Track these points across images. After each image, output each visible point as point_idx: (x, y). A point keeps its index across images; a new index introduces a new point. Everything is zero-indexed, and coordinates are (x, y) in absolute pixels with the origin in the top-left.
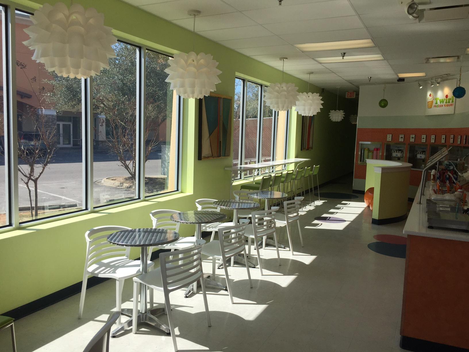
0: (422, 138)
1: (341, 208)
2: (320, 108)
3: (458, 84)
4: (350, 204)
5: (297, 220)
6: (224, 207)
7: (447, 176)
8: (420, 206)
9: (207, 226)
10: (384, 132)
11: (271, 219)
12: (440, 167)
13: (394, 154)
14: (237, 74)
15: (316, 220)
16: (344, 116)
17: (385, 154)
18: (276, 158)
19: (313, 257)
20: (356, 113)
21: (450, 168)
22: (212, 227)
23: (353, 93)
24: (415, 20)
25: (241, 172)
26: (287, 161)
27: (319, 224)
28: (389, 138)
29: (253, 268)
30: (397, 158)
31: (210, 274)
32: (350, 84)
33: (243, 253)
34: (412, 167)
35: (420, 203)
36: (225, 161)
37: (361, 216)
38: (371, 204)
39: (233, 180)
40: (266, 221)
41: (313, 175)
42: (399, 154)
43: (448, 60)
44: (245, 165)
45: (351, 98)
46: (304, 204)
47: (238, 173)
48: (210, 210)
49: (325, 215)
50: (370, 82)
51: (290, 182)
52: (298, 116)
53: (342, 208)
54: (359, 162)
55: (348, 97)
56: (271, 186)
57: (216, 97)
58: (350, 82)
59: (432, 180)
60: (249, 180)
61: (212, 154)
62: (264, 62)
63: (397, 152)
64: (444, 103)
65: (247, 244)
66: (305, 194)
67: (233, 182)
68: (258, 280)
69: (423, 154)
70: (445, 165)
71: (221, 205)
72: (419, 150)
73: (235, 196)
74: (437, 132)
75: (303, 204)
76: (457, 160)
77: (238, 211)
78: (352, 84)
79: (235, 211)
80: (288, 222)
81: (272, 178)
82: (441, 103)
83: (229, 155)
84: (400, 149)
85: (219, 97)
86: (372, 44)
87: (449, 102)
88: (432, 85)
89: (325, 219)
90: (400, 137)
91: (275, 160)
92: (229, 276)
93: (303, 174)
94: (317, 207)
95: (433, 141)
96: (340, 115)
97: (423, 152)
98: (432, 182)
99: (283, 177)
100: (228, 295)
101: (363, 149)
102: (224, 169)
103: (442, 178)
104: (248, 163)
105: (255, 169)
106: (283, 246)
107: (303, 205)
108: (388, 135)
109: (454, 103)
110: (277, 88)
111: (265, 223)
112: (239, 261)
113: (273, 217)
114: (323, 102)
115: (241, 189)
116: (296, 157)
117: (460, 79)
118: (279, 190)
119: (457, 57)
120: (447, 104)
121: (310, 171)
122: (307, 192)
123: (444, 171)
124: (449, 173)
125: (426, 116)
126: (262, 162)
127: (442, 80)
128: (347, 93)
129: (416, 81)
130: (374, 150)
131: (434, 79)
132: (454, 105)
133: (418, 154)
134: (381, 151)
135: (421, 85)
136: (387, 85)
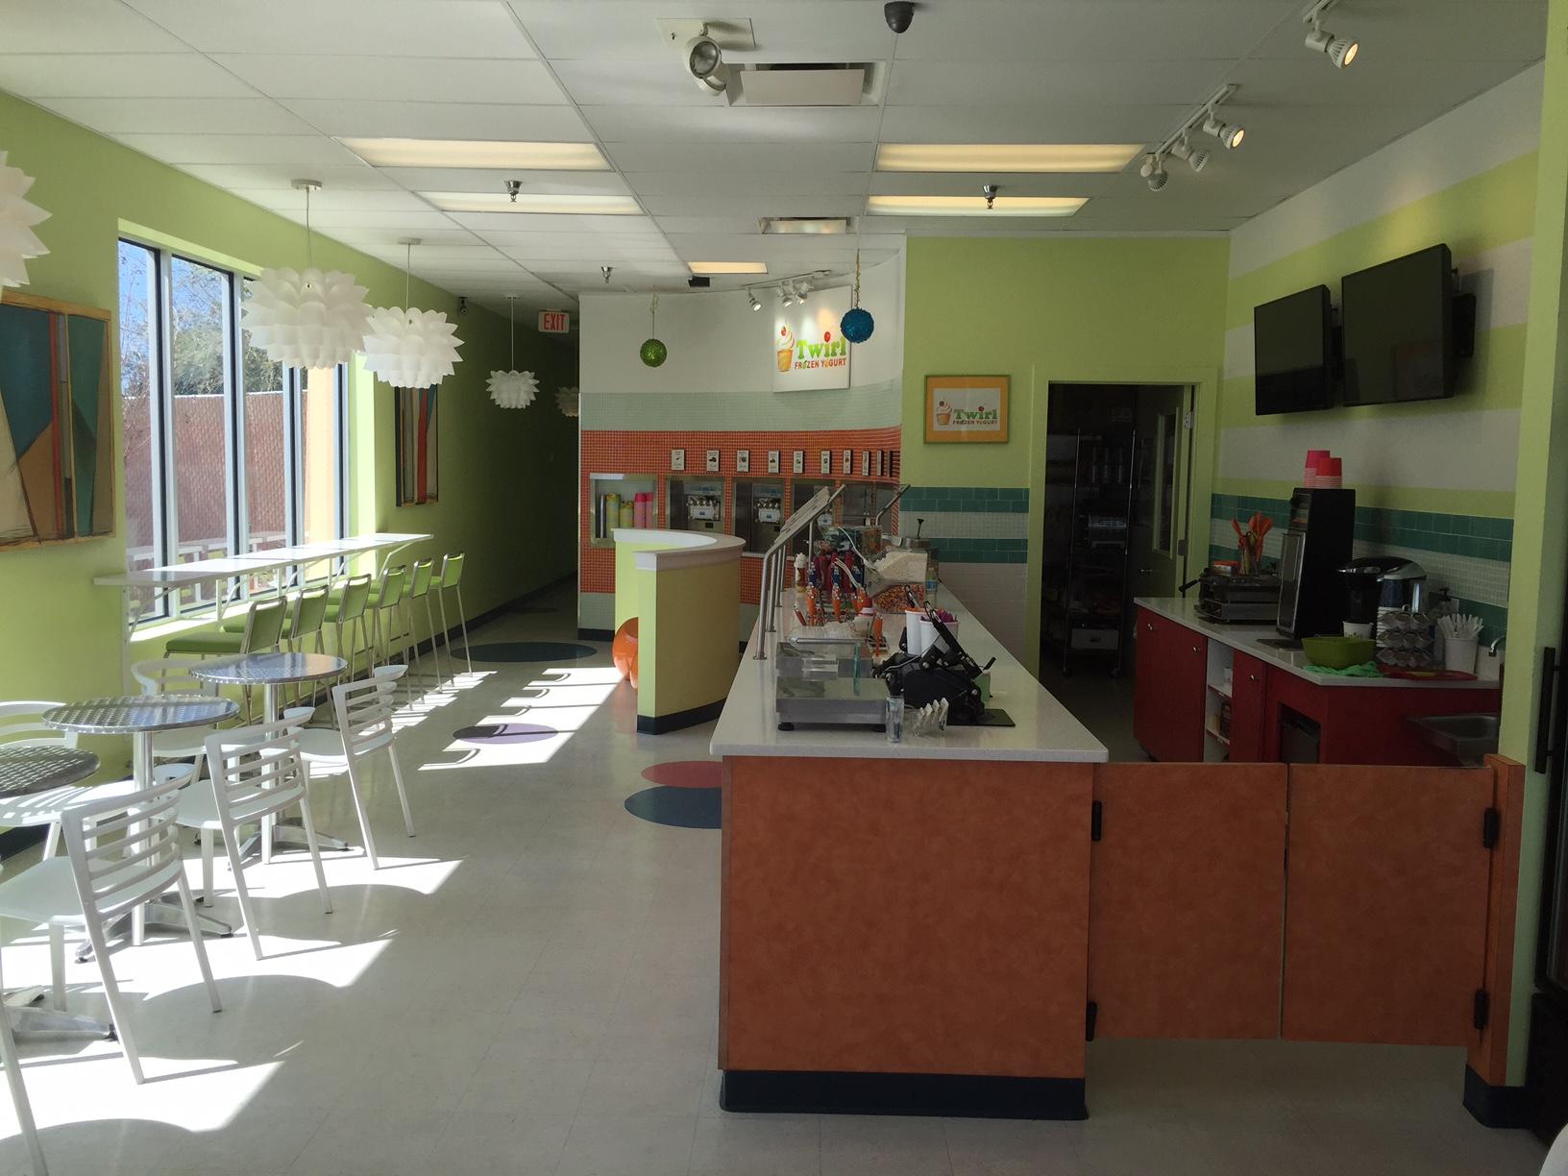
0: (770, 459)
1: (541, 691)
2: (453, 363)
3: (854, 301)
4: (569, 675)
5: (388, 744)
6: (91, 728)
7: (837, 572)
8: (762, 665)
9: (23, 805)
10: (659, 442)
11: (285, 753)
12: (815, 544)
13: (695, 512)
14: (126, 227)
15: (458, 741)
16: (536, 390)
17: (668, 512)
18: (306, 534)
19: (448, 867)
20: (574, 382)
21: (843, 546)
22: (47, 809)
23: (560, 318)
24: (717, 95)
25: (165, 589)
26: (348, 544)
27: (469, 752)
28: (677, 460)
29: (224, 936)
30: (704, 522)
31: (46, 987)
32: (547, 285)
33: (174, 888)
34: (745, 548)
35: (762, 656)
36: (92, 554)
37: (605, 709)
38: (632, 669)
39: (131, 624)
40: (269, 760)
41: (443, 589)
42: (709, 512)
43: (824, 228)
44: (185, 565)
45: (556, 331)
46: (418, 689)
47: (156, 594)
48: (28, 744)
49: (488, 721)
50: (609, 283)
51: (362, 616)
52: (380, 387)
53: (545, 691)
54: (593, 539)
55: (545, 328)
56: (286, 635)
57: (37, 310)
58: (550, 281)
59: (799, 585)
60: (201, 619)
61: (34, 529)
62: (237, 192)
63: (702, 505)
64: (822, 357)
65: (197, 855)
66: (419, 655)
67: (133, 631)
68: (245, 979)
69: (773, 508)
70: (831, 539)
71: (77, 722)
72: (765, 498)
73: (140, 684)
74: (808, 442)
75: (413, 689)
76: (864, 524)
77: (150, 736)
78: (553, 286)
79: (139, 740)
80: (352, 759)
81: (290, 607)
82: (812, 357)
83: (108, 530)
84: (711, 493)
85: (51, 312)
86: (599, 162)
87: (834, 354)
88: (785, 301)
89: (489, 732)
90: (709, 457)
91: (304, 543)
92: (118, 984)
93: (406, 588)
94: (462, 695)
95: (798, 469)
96: (524, 388)
97: (776, 501)
98: (799, 592)
99: (335, 602)
100: (120, 1055)
101: (601, 499)
102: (92, 582)
103: (823, 578)
104: (196, 556)
105: (224, 576)
106: (340, 844)
107: (413, 692)
108: (673, 451)
109: (847, 356)
110: (287, 286)
111: (266, 770)
112: (166, 922)
113: (294, 744)
114: (460, 342)
115: (166, 656)
116: (383, 529)
117: (858, 287)
118: (320, 648)
119: (845, 221)
120: (830, 357)
121: (433, 575)
122: (425, 648)
123: (829, 557)
124: (839, 562)
125: (776, 393)
126: (251, 551)
127: (812, 288)
128: (542, 315)
129: (743, 287)
130: (636, 500)
131: (791, 282)
132: (847, 361)
133: (760, 510)
134: (656, 502)
135: (756, 299)
136: (662, 296)
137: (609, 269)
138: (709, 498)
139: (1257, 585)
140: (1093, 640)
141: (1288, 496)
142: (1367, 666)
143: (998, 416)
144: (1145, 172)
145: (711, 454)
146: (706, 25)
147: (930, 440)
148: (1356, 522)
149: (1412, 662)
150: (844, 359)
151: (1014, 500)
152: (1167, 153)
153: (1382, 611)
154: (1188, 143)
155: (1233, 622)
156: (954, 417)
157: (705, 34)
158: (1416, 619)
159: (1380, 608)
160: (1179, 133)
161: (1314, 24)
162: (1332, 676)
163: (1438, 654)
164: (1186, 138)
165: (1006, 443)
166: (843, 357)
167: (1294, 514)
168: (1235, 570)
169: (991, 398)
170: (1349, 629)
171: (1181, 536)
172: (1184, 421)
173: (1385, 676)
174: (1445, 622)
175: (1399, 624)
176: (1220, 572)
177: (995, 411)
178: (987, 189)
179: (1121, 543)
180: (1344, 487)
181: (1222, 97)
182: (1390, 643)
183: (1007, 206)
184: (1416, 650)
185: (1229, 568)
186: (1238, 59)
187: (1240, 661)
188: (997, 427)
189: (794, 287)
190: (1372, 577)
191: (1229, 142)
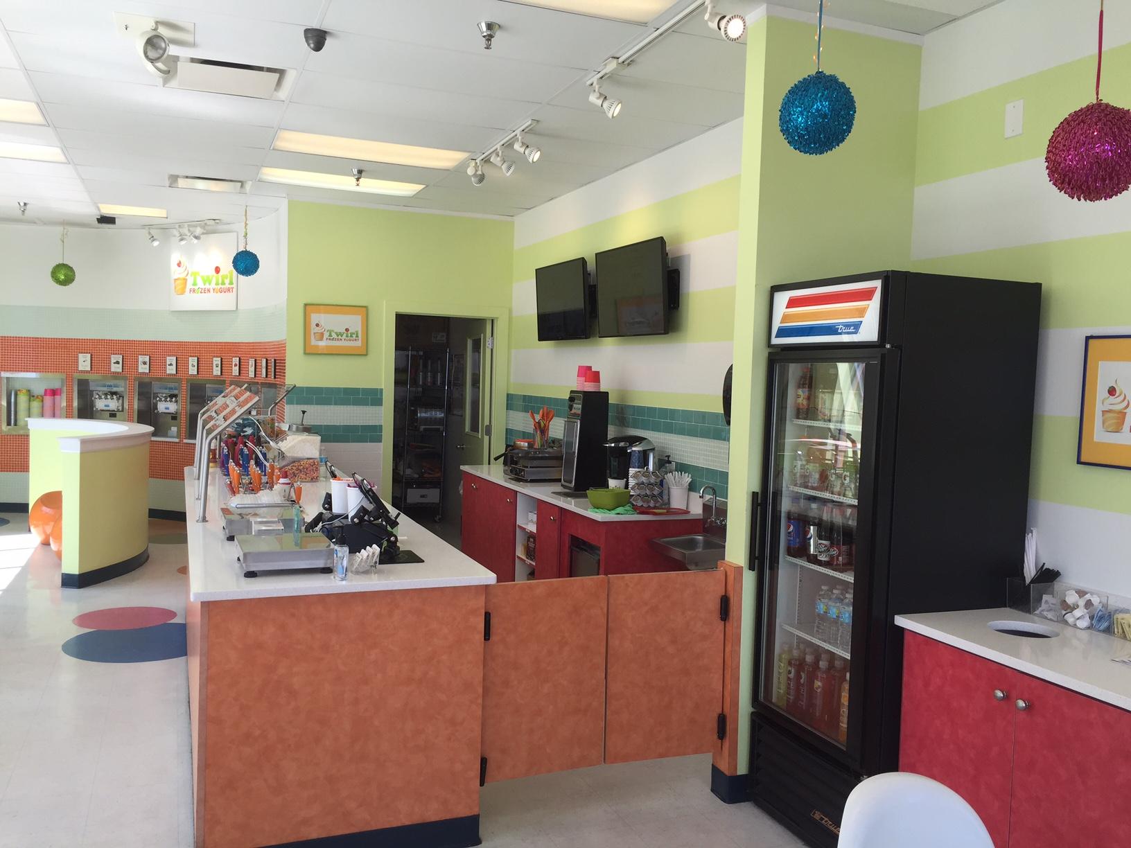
0: (168, 363)
3: (243, 244)
7: (246, 451)
8: (208, 528)
10: (70, 347)
13: (100, 404)
17: (75, 404)
24: (160, 76)
28: (84, 362)
30: (109, 412)
34: (154, 434)
35: (206, 520)
38: (51, 535)
42: (113, 404)
43: (216, 187)
50: (23, 215)
54: (4, 427)
63: (106, 398)
64: (213, 285)
69: (171, 401)
72: (163, 393)
74: (201, 350)
82: (205, 285)
84: (115, 389)
86: (38, 118)
87: (223, 283)
88: (182, 240)
90: (113, 361)
95: (193, 371)
97: (172, 396)
101: (12, 393)
108: (80, 355)
109: (234, 286)
117: (246, 234)
119: (238, 184)
120: (220, 286)
123: (235, 439)
124: (249, 444)
125: (173, 311)
127: (205, 231)
129: (144, 226)
130: (45, 394)
131: (186, 226)
132: (235, 290)
133: (159, 403)
134: (64, 396)
135: (155, 237)
136: (70, 229)
137: (25, 204)
138: (113, 393)
139: (547, 455)
140: (423, 496)
141: (567, 396)
142: (627, 508)
143: (360, 335)
144: (470, 171)
145: (114, 358)
146: (157, 23)
147: (309, 352)
148: (609, 414)
149: (652, 504)
150: (232, 288)
151: (371, 397)
152: (487, 161)
153: (632, 471)
154: (502, 155)
155: (532, 481)
156: (326, 335)
157: (155, 29)
158: (654, 475)
159: (630, 469)
160: (494, 148)
161: (595, 87)
162: (607, 515)
163: (665, 497)
164: (500, 152)
165: (366, 355)
166: (232, 286)
167: (571, 407)
168: (531, 446)
169: (354, 322)
170: (612, 483)
171: (486, 423)
172: (487, 345)
173: (638, 513)
174: (669, 477)
175: (644, 479)
176: (520, 447)
177: (357, 332)
178: (355, 171)
179: (440, 427)
180: (602, 390)
181: (527, 127)
182: (638, 492)
183: (370, 185)
184: (654, 496)
185: (526, 444)
186: (540, 103)
187: (542, 507)
188: (359, 343)
189: (189, 230)
190: (624, 449)
191: (532, 157)
